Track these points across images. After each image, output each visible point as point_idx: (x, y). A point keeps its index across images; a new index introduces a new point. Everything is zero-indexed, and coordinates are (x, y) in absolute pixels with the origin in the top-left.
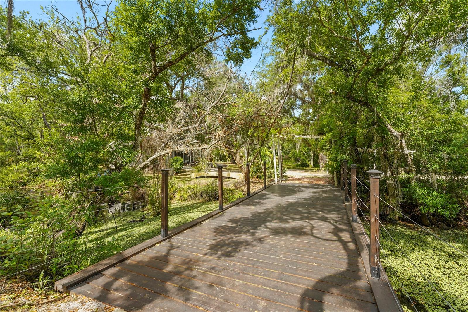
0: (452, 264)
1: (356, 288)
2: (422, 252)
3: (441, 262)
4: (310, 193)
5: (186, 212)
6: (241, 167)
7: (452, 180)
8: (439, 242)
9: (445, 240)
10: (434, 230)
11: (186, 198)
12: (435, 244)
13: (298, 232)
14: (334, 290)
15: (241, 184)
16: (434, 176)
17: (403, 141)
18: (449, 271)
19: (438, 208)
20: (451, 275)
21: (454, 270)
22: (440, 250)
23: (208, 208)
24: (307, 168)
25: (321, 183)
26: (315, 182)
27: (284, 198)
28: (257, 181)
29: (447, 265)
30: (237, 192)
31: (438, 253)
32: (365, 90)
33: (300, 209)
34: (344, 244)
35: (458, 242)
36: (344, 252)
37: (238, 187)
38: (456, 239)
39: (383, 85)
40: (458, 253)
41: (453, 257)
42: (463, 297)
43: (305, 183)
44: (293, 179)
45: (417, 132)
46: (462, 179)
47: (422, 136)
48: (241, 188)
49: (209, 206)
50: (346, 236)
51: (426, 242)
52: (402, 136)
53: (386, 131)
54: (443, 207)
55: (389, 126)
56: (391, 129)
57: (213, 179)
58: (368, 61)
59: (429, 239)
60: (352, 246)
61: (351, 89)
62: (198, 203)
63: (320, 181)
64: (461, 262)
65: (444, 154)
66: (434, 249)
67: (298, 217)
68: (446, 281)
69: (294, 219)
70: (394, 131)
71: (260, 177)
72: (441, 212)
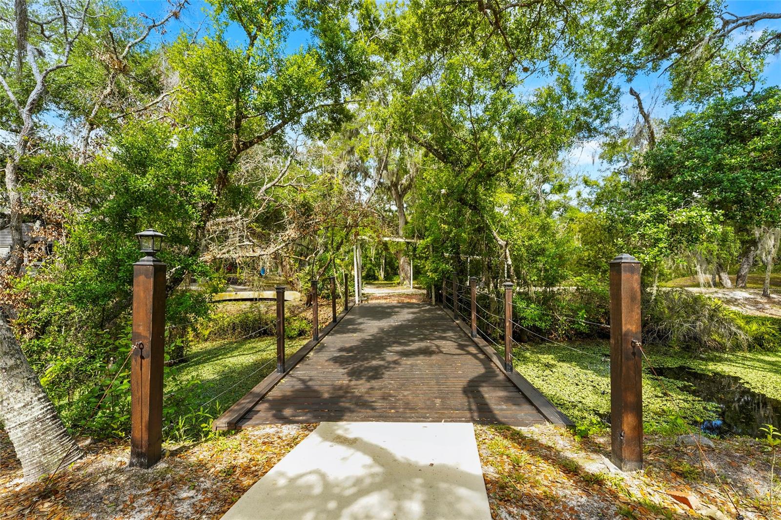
0: (548, 372)
1: (498, 381)
2: (524, 366)
3: (540, 372)
4: (409, 313)
5: (220, 357)
6: (291, 282)
7: (545, 291)
8: (536, 355)
9: (540, 353)
10: (531, 346)
11: (206, 336)
12: (533, 357)
13: (427, 352)
14: (484, 384)
15: (299, 308)
16: (533, 289)
17: (507, 251)
18: (546, 378)
19: (536, 321)
20: (548, 381)
21: (550, 377)
22: (538, 362)
23: (253, 348)
24: (376, 282)
25: (414, 301)
26: (406, 300)
27: (381, 321)
28: (325, 303)
29: (545, 374)
30: (295, 320)
31: (537, 365)
32: (475, 193)
33: (412, 332)
34: (474, 355)
35: (551, 354)
36: (477, 361)
37: (296, 312)
38: (549, 351)
39: (489, 188)
40: (552, 362)
41: (548, 366)
42: (558, 395)
43: (394, 302)
44: (377, 298)
45: (519, 242)
46: (552, 291)
47: (524, 245)
48: (302, 315)
49: (253, 345)
50: (473, 350)
51: (525, 357)
52: (506, 245)
53: (491, 238)
54: (540, 319)
55: (495, 234)
56: (497, 237)
57: (248, 303)
58: (483, 166)
59: (528, 354)
60: (481, 356)
61: (464, 191)
62: (231, 343)
63: (412, 298)
64: (554, 370)
65: (541, 266)
66: (533, 362)
67: (415, 339)
68: (546, 386)
69: (413, 342)
70: (499, 239)
71: (328, 297)
72: (538, 324)
